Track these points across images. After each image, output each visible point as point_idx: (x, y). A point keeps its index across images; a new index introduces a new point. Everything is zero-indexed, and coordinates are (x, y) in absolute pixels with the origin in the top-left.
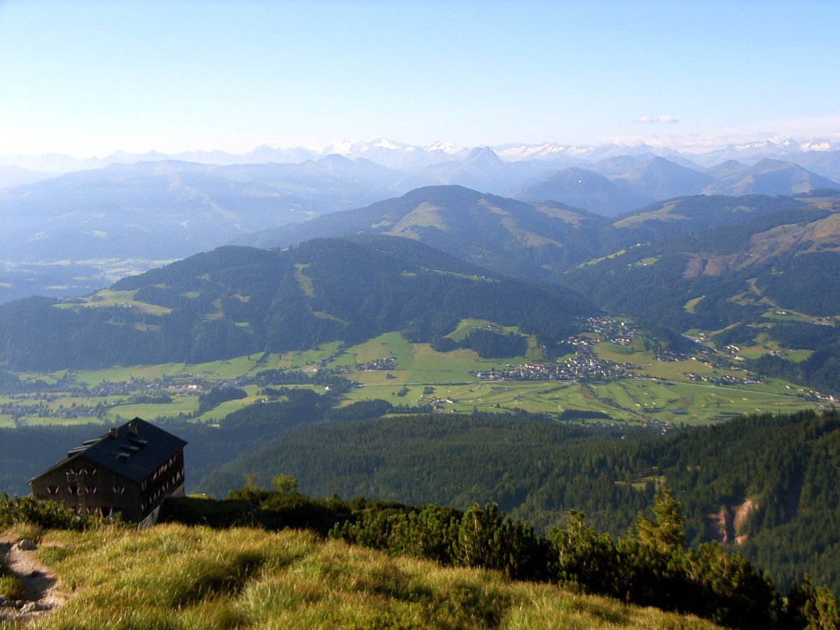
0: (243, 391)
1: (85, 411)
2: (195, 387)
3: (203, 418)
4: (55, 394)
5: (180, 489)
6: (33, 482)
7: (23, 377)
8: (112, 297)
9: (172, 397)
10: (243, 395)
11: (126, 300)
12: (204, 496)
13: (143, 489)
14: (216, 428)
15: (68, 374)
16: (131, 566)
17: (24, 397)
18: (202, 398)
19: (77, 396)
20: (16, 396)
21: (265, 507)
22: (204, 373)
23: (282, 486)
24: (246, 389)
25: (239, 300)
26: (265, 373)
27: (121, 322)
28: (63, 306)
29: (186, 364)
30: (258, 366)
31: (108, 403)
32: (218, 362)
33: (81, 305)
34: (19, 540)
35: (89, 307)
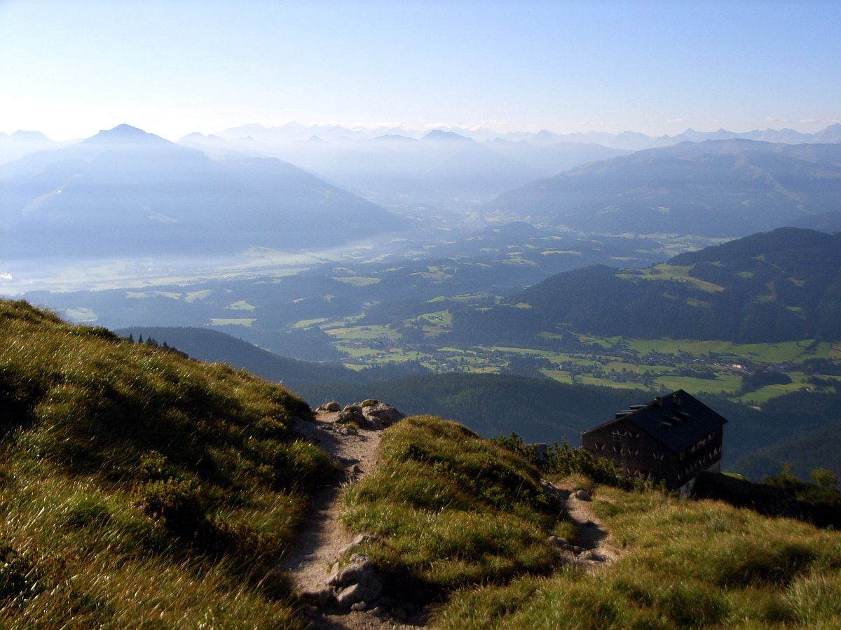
0: (788, 377)
1: (633, 377)
2: (739, 367)
3: (745, 399)
4: (608, 358)
5: (716, 465)
6: (584, 436)
7: (583, 338)
8: (669, 271)
9: (716, 374)
10: (787, 381)
11: (681, 275)
12: (739, 476)
13: (681, 459)
14: (757, 410)
15: (622, 340)
16: (679, 534)
17: (582, 358)
18: (746, 378)
19: (628, 362)
20: (575, 355)
21: (800, 498)
22: (749, 353)
23: (821, 480)
24: (792, 375)
25: (793, 284)
26: (812, 361)
27: (675, 296)
28: (623, 276)
29: (733, 343)
30: (805, 353)
31: (655, 372)
32: (765, 345)
33: (639, 276)
34: (576, 490)
35: (646, 279)
